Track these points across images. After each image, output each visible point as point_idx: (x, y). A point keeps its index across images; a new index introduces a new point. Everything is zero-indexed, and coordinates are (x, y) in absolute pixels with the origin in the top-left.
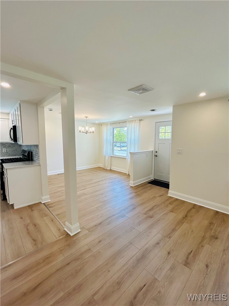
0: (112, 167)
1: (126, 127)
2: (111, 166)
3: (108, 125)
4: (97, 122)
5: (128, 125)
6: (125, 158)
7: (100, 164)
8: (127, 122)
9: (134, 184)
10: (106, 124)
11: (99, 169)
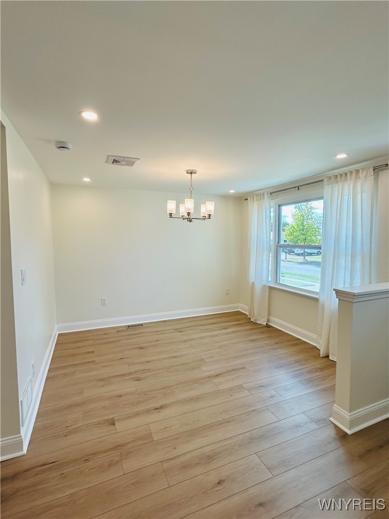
0: (272, 318)
1: (322, 198)
2: (269, 314)
3: (264, 198)
4: (232, 191)
5: (327, 189)
6: (316, 300)
7: (240, 305)
8: (325, 181)
9: (352, 424)
10: (257, 195)
11: (239, 319)
